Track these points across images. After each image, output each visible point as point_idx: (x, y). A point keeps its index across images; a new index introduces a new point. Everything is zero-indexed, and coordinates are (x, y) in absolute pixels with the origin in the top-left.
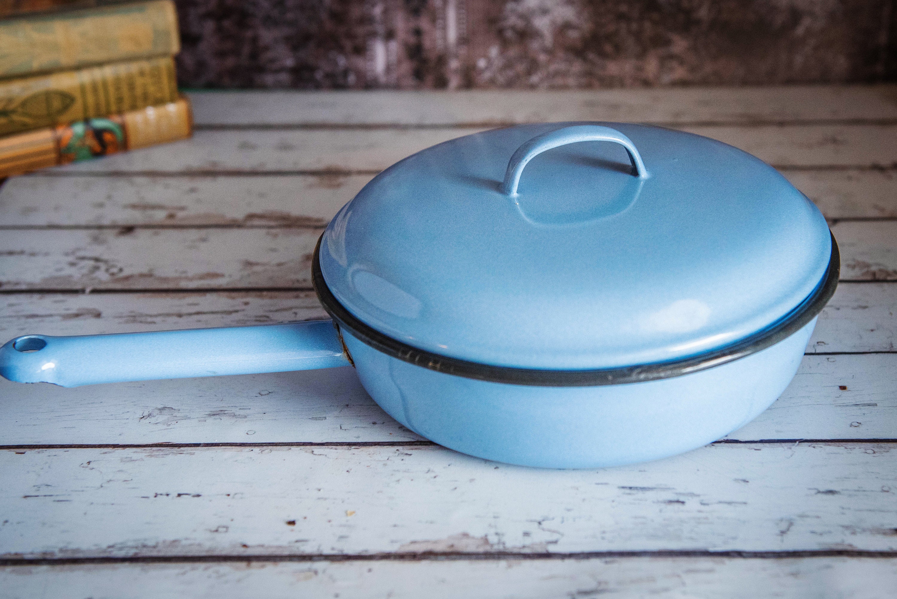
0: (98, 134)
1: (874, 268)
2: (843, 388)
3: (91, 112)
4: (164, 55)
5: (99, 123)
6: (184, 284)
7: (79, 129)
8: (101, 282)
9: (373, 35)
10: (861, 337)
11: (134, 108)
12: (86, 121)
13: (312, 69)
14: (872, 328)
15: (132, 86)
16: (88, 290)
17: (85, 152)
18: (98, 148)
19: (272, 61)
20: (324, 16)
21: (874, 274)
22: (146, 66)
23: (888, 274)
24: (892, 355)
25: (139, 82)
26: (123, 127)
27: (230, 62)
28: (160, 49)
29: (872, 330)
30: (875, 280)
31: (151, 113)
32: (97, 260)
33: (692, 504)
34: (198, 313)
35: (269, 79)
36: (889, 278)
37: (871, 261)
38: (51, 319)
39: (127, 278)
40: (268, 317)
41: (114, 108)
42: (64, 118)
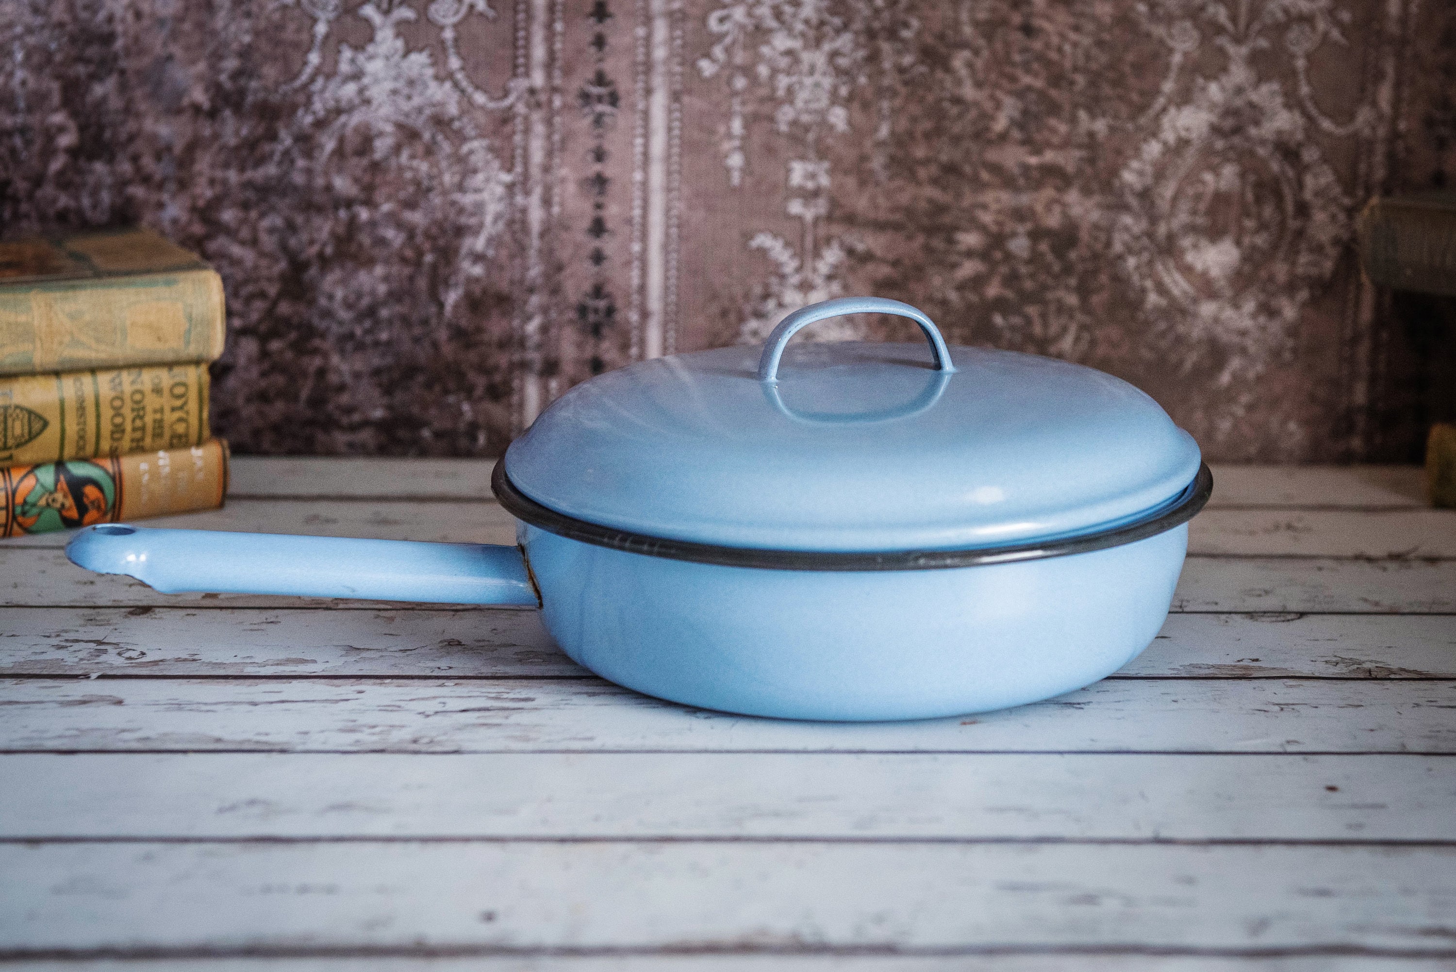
0: (76, 487)
1: (1367, 666)
2: (1332, 789)
3: (70, 450)
4: (197, 362)
5: (80, 470)
6: (250, 670)
7: (47, 476)
8: (112, 667)
9: (524, 366)
10: (1355, 737)
11: (138, 448)
12: (60, 464)
13: (415, 424)
14: (1372, 728)
15: (139, 411)
16: (94, 676)
17: (52, 515)
18: (74, 514)
19: (349, 410)
20: (443, 335)
21: (1370, 671)
22: (165, 377)
23: (1391, 671)
24: (1405, 756)
25: (151, 402)
26: (117, 480)
27: (278, 409)
28: (193, 350)
29: (1372, 730)
30: (1370, 677)
31: (164, 459)
32: (99, 643)
33: (1111, 905)
34: (283, 702)
35: (341, 438)
36: (1392, 676)
37: (1363, 658)
38: (42, 706)
39: (155, 663)
40: (399, 707)
41: (105, 445)
42: (26, 455)
